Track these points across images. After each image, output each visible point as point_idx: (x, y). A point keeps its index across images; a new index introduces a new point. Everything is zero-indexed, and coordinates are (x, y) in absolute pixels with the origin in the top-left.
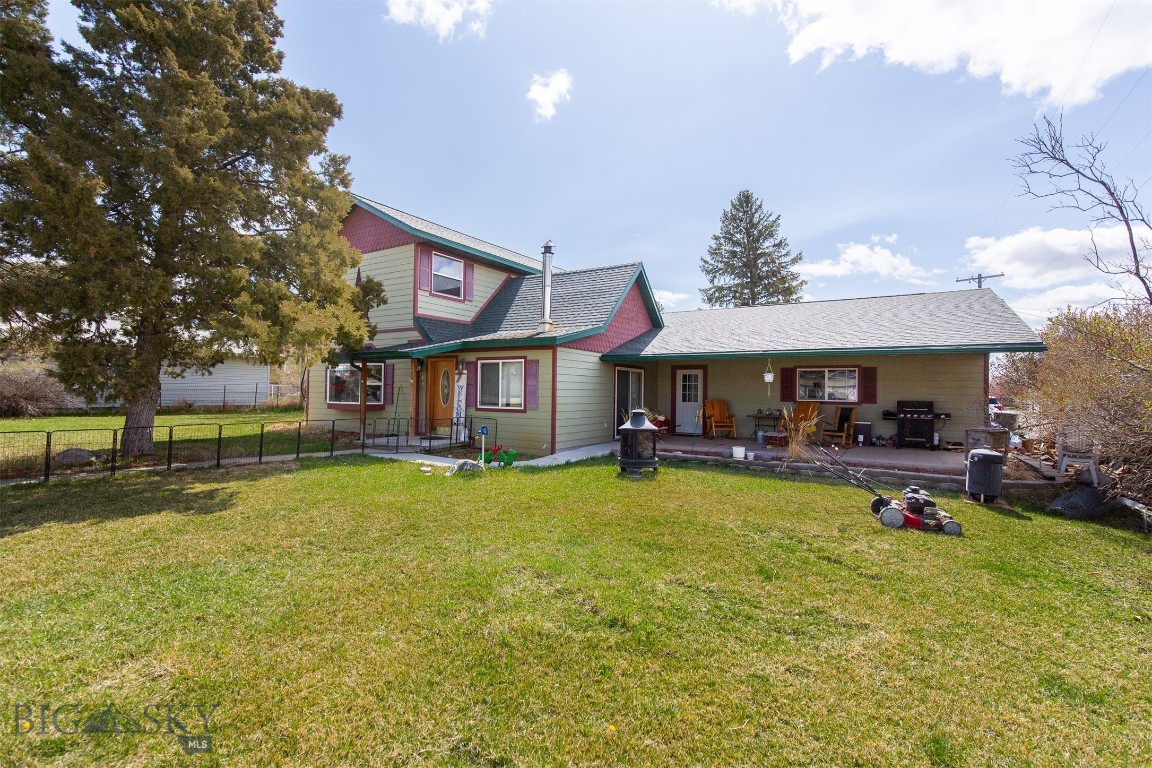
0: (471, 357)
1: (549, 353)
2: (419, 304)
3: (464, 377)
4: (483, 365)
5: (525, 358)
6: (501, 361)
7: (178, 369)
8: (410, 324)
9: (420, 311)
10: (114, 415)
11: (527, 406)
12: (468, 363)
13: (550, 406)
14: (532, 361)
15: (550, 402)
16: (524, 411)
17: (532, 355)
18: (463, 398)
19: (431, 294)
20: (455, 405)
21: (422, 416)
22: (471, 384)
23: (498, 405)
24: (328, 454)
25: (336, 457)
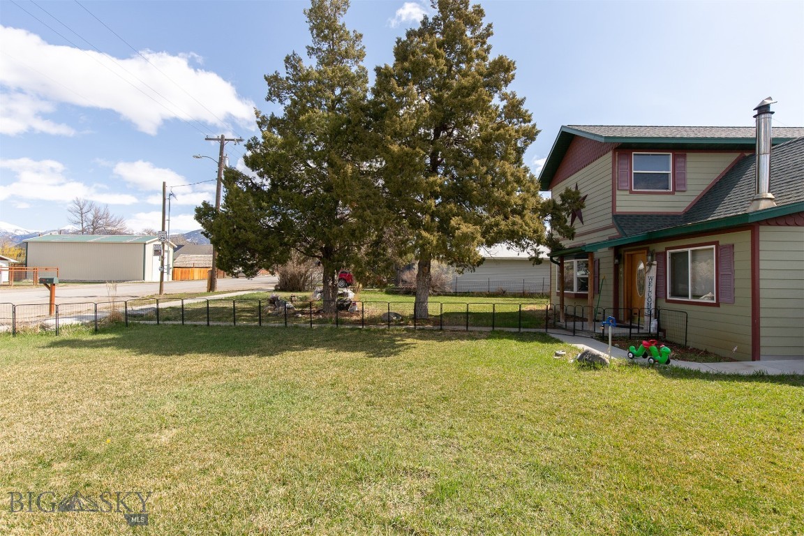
0: (660, 247)
1: (747, 235)
2: (618, 203)
3: (654, 268)
4: (673, 255)
5: (716, 243)
6: (689, 250)
7: (460, 269)
8: (610, 222)
9: (618, 210)
10: (467, 296)
11: (721, 299)
12: (658, 254)
13: (750, 301)
14: (725, 247)
15: (750, 295)
16: (717, 305)
17: (724, 239)
18: (653, 289)
19: (631, 192)
20: (646, 296)
21: (621, 305)
22: (660, 276)
23: (687, 296)
24: (517, 330)
25: (522, 333)
